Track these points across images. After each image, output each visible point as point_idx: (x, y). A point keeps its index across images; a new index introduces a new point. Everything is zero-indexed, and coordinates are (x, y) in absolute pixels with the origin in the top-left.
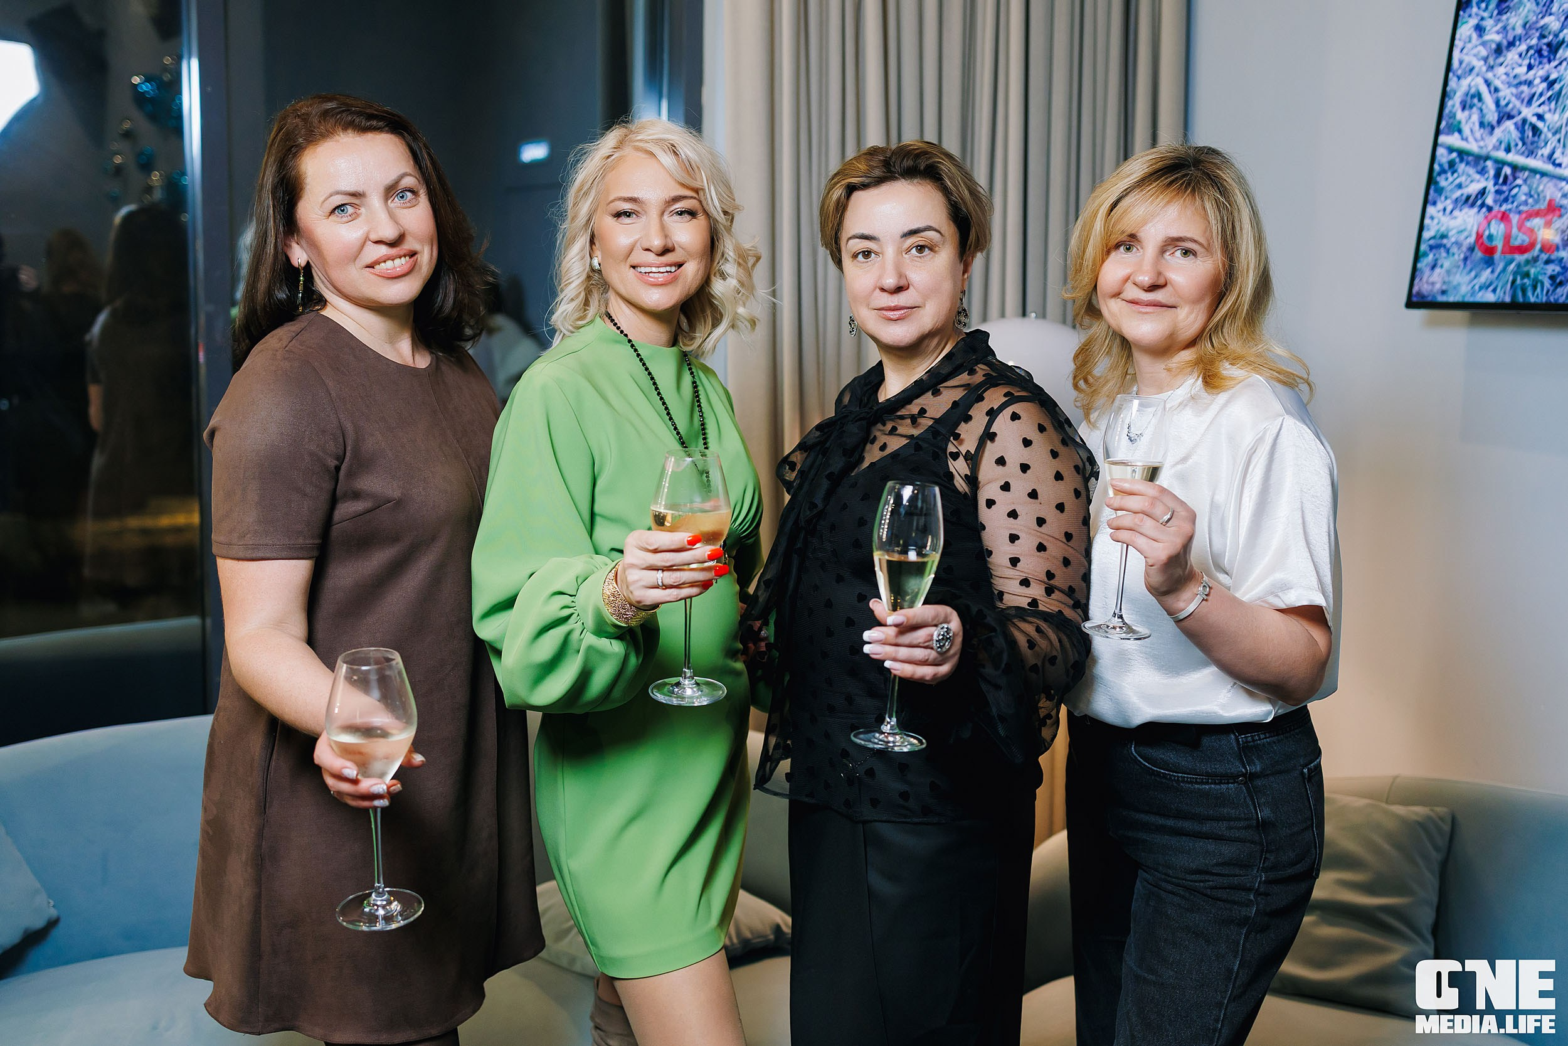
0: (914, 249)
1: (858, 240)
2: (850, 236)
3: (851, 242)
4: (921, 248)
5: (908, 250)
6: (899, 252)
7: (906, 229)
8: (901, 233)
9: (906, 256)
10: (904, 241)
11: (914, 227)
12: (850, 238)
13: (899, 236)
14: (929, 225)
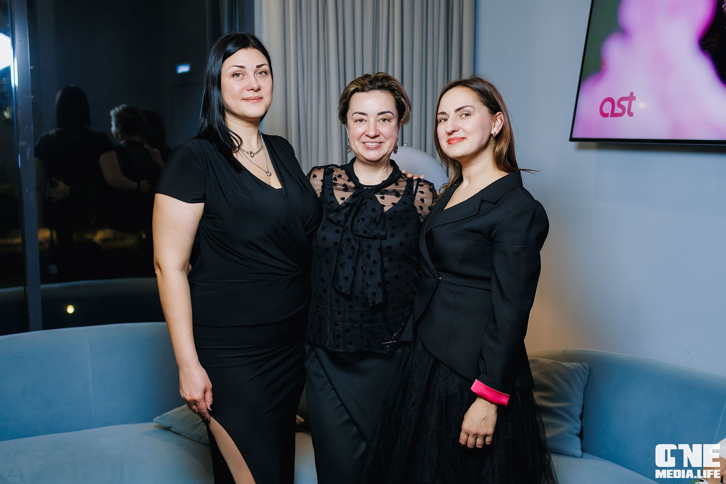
0: (381, 120)
1: (358, 114)
2: (354, 112)
3: (355, 115)
4: (384, 120)
5: (379, 121)
6: (376, 121)
7: (380, 112)
8: (377, 113)
9: (378, 123)
10: (378, 116)
11: (383, 111)
12: (355, 113)
13: (376, 114)
14: (389, 110)
